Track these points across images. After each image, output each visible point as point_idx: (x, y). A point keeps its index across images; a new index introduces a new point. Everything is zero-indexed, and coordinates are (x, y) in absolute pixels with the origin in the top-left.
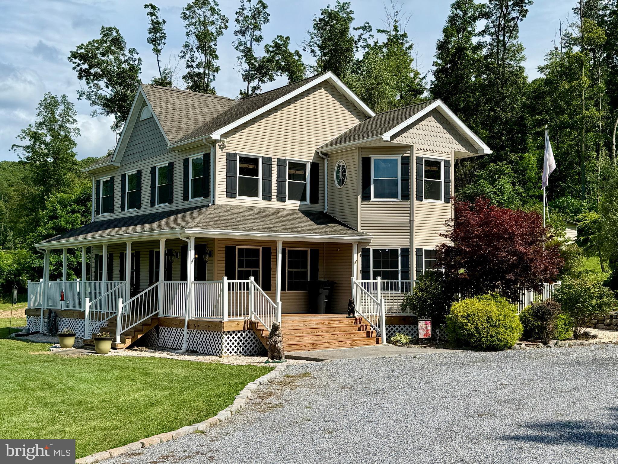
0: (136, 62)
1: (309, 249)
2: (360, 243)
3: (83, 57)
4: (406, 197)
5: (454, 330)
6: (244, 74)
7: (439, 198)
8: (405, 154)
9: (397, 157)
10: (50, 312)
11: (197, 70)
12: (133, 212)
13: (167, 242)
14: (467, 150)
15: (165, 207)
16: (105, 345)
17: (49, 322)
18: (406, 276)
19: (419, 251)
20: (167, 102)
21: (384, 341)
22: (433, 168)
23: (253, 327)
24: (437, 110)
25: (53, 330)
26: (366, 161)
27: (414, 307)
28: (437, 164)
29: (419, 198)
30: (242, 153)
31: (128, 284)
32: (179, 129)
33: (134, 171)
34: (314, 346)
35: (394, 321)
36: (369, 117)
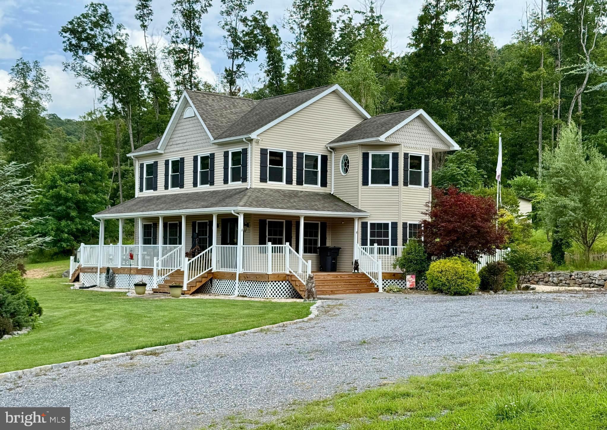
0: (124, 37)
1: (319, 222)
2: (360, 218)
3: (73, 32)
4: (395, 183)
5: (432, 281)
6: (229, 52)
7: (420, 184)
8: (395, 150)
9: (390, 152)
10: (108, 269)
11: (182, 46)
12: (177, 191)
13: (219, 216)
14: (441, 147)
15: (206, 188)
16: (178, 291)
17: (107, 278)
18: (395, 243)
19: (405, 224)
20: (206, 104)
21: (381, 290)
22: (415, 161)
23: (288, 278)
24: (420, 117)
25: (111, 283)
26: (365, 156)
27: (402, 266)
28: (419, 158)
29: (405, 184)
30: (271, 148)
31: (183, 247)
32: (218, 127)
33: (177, 158)
34: (333, 292)
35: (388, 276)
36: (366, 119)
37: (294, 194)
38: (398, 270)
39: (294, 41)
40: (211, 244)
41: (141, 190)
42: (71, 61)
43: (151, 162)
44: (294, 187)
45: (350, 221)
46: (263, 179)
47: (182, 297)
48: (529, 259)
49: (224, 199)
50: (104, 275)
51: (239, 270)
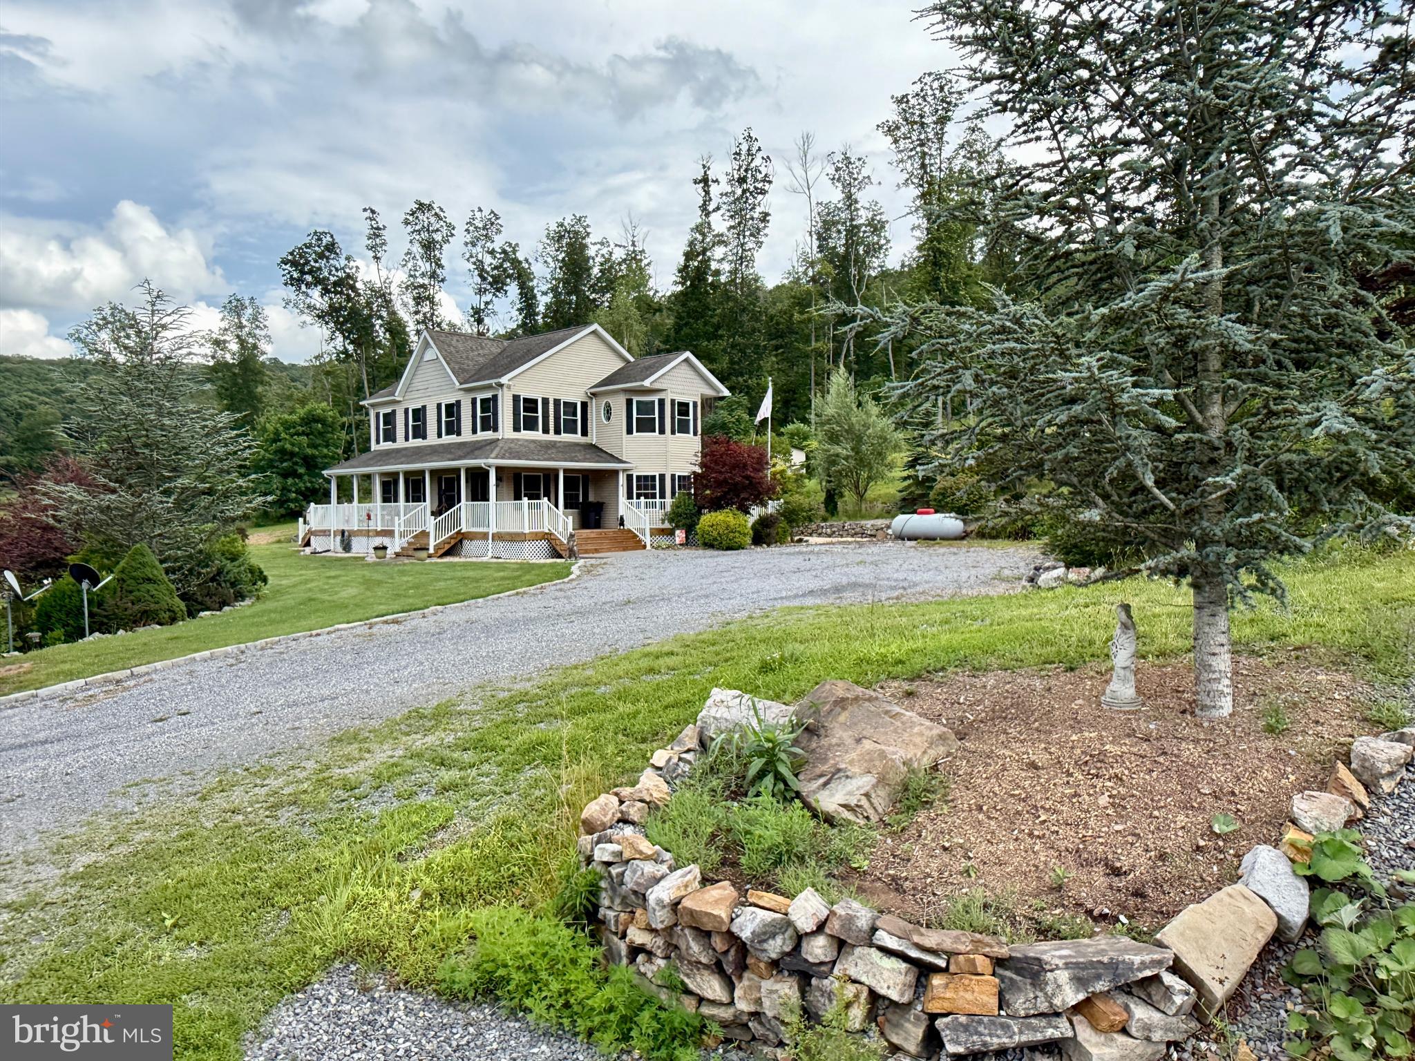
0: (353, 270)
1: (581, 475)
2: (624, 470)
3: (294, 263)
4: (662, 431)
5: (703, 536)
6: (476, 287)
7: (688, 432)
8: (661, 396)
9: (655, 398)
10: (343, 532)
11: (420, 281)
12: (419, 442)
13: (468, 470)
14: (710, 393)
15: (453, 439)
16: (423, 554)
17: (342, 541)
18: (663, 496)
19: (673, 476)
20: (449, 345)
21: (648, 547)
22: (683, 408)
23: (548, 537)
24: (687, 360)
25: (347, 547)
26: (629, 402)
27: (671, 520)
28: (687, 405)
29: (673, 432)
30: (524, 394)
31: (428, 504)
32: (464, 370)
33: (419, 406)
34: (597, 551)
35: (656, 532)
36: (628, 362)
37: (551, 445)
38: (667, 525)
39: (549, 276)
40: (459, 501)
41: (378, 442)
42: (293, 296)
43: (388, 410)
44: (551, 437)
45: (615, 473)
46: (516, 429)
47: (428, 561)
48: (803, 510)
49: (472, 451)
50: (339, 538)
51: (492, 529)
